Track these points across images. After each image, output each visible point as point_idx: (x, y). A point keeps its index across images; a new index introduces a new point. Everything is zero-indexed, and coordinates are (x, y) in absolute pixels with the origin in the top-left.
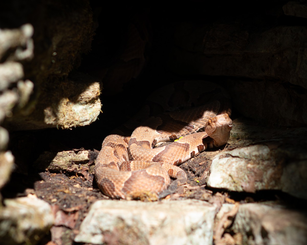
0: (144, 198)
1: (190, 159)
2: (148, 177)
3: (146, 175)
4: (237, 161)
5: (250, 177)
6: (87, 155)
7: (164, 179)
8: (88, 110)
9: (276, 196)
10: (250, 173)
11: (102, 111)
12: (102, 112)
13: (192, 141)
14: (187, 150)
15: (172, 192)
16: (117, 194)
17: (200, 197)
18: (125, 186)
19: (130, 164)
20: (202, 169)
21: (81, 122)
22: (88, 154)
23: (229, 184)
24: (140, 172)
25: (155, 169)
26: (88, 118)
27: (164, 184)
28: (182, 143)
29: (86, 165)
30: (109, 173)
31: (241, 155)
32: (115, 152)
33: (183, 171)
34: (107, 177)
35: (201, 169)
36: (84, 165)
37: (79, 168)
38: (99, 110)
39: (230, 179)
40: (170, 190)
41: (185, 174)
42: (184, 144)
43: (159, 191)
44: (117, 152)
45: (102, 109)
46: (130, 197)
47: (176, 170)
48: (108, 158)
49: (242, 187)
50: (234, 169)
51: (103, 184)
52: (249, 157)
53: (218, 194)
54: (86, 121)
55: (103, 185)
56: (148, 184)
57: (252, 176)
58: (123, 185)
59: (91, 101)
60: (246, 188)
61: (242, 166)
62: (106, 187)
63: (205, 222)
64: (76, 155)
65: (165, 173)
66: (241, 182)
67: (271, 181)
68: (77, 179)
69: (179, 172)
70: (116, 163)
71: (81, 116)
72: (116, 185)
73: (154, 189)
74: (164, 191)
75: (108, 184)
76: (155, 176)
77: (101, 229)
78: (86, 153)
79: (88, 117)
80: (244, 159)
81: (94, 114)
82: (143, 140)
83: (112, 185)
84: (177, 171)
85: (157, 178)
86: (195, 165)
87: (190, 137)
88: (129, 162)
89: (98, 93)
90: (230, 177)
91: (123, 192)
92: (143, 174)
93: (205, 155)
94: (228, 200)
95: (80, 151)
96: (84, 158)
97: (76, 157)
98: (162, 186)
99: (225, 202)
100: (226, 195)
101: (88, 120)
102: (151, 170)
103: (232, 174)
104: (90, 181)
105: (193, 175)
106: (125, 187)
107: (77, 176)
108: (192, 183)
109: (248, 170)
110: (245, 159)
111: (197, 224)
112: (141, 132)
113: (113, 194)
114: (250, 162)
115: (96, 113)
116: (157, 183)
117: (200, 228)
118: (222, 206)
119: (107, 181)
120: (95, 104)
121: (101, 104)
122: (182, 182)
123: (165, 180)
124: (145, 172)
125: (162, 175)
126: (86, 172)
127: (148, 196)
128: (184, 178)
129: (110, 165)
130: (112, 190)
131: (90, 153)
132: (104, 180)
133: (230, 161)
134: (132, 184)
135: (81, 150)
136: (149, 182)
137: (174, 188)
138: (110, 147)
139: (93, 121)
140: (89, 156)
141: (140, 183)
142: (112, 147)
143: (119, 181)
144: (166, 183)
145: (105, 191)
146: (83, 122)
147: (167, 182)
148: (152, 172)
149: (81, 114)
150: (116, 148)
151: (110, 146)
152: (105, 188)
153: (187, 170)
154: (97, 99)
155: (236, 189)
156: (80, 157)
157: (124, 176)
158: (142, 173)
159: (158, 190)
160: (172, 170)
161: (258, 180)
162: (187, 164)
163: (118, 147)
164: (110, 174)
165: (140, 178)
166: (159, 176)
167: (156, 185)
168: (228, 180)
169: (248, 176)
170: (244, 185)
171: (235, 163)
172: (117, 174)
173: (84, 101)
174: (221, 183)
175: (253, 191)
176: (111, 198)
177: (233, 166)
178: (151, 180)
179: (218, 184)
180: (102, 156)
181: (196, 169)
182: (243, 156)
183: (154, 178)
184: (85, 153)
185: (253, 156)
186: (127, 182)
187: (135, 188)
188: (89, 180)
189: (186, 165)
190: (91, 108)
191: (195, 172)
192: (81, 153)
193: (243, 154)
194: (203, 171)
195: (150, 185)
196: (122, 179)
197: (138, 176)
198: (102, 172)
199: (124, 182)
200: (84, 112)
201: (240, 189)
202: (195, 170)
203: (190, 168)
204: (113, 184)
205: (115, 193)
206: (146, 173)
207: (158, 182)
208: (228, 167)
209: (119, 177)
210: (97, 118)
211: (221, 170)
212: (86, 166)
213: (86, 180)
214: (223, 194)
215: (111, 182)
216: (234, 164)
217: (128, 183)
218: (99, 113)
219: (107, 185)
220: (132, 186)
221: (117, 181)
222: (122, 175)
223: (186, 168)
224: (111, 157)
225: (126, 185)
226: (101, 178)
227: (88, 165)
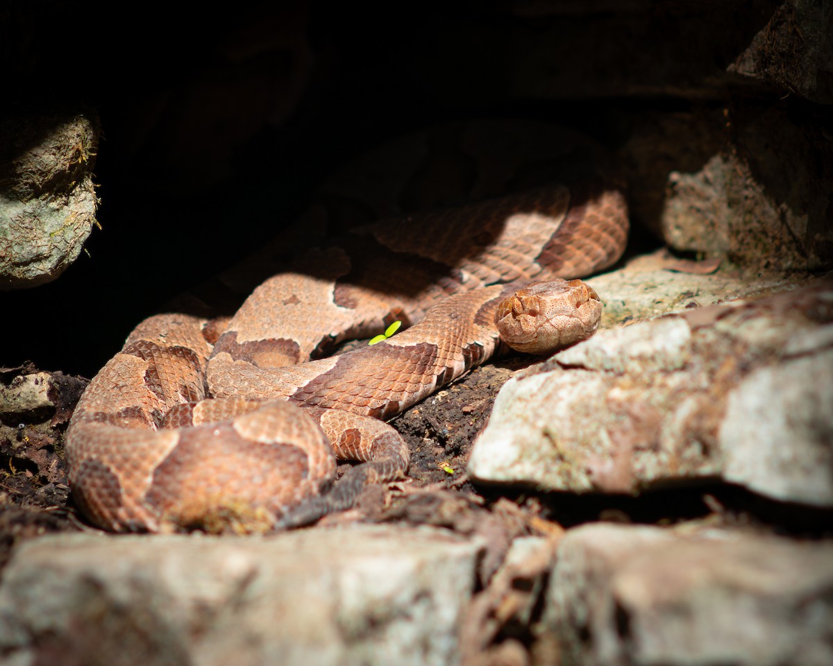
0: (220, 524)
1: (435, 393)
2: (241, 450)
3: (234, 439)
4: (575, 379)
5: (618, 436)
6: (46, 387)
7: (305, 456)
8: (42, 220)
9: (710, 501)
10: (618, 422)
11: (98, 223)
12: (101, 229)
13: (446, 333)
14: (424, 369)
15: (338, 504)
16: (131, 515)
17: (428, 515)
18: (155, 483)
19: (191, 412)
20: (471, 428)
21: (18, 265)
22: (50, 384)
23: (541, 464)
24: (212, 430)
25: (270, 418)
26: (45, 250)
27: (306, 477)
28: (404, 346)
29: (45, 427)
30: (102, 438)
31: (590, 360)
32: (152, 374)
33: (394, 436)
34: (94, 456)
35: (467, 427)
36: (38, 427)
37: (19, 438)
38: (89, 221)
39: (546, 447)
40: (329, 499)
41: (400, 444)
42: (412, 348)
43: (285, 503)
44: (159, 375)
45: (99, 214)
46: (169, 522)
47: (371, 433)
48: (117, 395)
49: (589, 472)
50: (562, 410)
51: (84, 483)
52: (617, 365)
53: (504, 505)
54: (39, 258)
55: (82, 487)
56: (243, 473)
57: (624, 432)
58: (149, 480)
59: (54, 186)
60: (603, 476)
61: (589, 397)
62: (93, 491)
63: (423, 595)
64: (6, 391)
65: (313, 433)
66: (584, 457)
67: (688, 444)
68: (12, 480)
69: (381, 437)
70: (147, 411)
71: (17, 240)
72: (125, 483)
73: (264, 494)
74: (305, 502)
75: (98, 482)
76: (270, 446)
77: (27, 627)
78: (42, 380)
79: (43, 245)
80: (602, 373)
81: (70, 235)
82: (267, 337)
83: (112, 483)
84: (373, 436)
85: (278, 452)
86: (447, 414)
87: (439, 320)
88: (188, 407)
89: (78, 153)
90: (546, 441)
91: (149, 507)
92: (221, 436)
93: (489, 377)
94: (538, 523)
95: (19, 373)
96: (35, 401)
97: (5, 397)
98: (296, 483)
99: (528, 531)
100: (534, 505)
101: (47, 257)
102: (253, 424)
103: (553, 429)
104: (61, 486)
105: (441, 451)
106: (157, 489)
107: (14, 470)
108: (429, 475)
109: (610, 410)
110: (607, 371)
111: (389, 600)
112: (265, 305)
113: (115, 517)
114: (621, 380)
115: (77, 231)
116: (277, 471)
117: (406, 616)
118: (510, 544)
119: (95, 468)
120: (71, 198)
121: (98, 195)
122: (385, 470)
123: (311, 461)
124: (228, 429)
125: (297, 442)
126: (45, 451)
127: (238, 518)
128: (395, 458)
129: (123, 415)
130: (112, 501)
131: (58, 383)
132: (86, 466)
133: (552, 381)
134: (181, 476)
135: (23, 372)
136: (247, 467)
137: (350, 490)
138: (134, 357)
139: (66, 262)
140: (52, 393)
141: (211, 471)
142: (141, 355)
143: (136, 467)
144: (316, 471)
145: (92, 507)
146: (26, 264)
147: (320, 467)
148: (256, 431)
149: (18, 234)
150: (160, 359)
151: (136, 353)
152: (90, 494)
153: (419, 434)
154: (80, 180)
155: (567, 483)
156: (19, 395)
157: (152, 447)
158: (217, 432)
159: (281, 495)
160: (357, 433)
161: (643, 443)
162: (421, 412)
163: (165, 356)
164: (107, 442)
165: (211, 452)
166: (284, 445)
167: (270, 477)
168: (538, 449)
169: (610, 433)
170: (596, 468)
171: (569, 387)
172: (129, 442)
173: (26, 184)
174: (513, 465)
175: (626, 485)
176: (110, 531)
177: (561, 399)
178: (252, 460)
179: (501, 469)
180: (98, 386)
181: (450, 428)
182: (600, 362)
183: (266, 452)
184: (37, 383)
185: (632, 358)
186: (163, 468)
187: (192, 489)
188: (55, 484)
189: (417, 416)
190: (55, 213)
191: (447, 439)
192: (25, 380)
193: (598, 354)
194: (474, 433)
195: (250, 478)
196: (144, 457)
197: (204, 446)
198: (83, 438)
199: (151, 468)
200: (26, 225)
201: (583, 483)
202: (445, 431)
203: (429, 426)
204: (114, 478)
205: (122, 512)
206: (234, 432)
207: (281, 468)
208: (542, 406)
209: (134, 449)
210: (82, 250)
211: (518, 416)
212: (44, 433)
213: (44, 481)
214: (522, 505)
215: (108, 470)
216: (563, 393)
217: (168, 473)
218: (89, 229)
219: (94, 485)
220: (181, 482)
221: (127, 466)
222: (145, 445)
223: (414, 428)
224: (131, 391)
225: (158, 479)
226: (77, 462)
227: (53, 428)
